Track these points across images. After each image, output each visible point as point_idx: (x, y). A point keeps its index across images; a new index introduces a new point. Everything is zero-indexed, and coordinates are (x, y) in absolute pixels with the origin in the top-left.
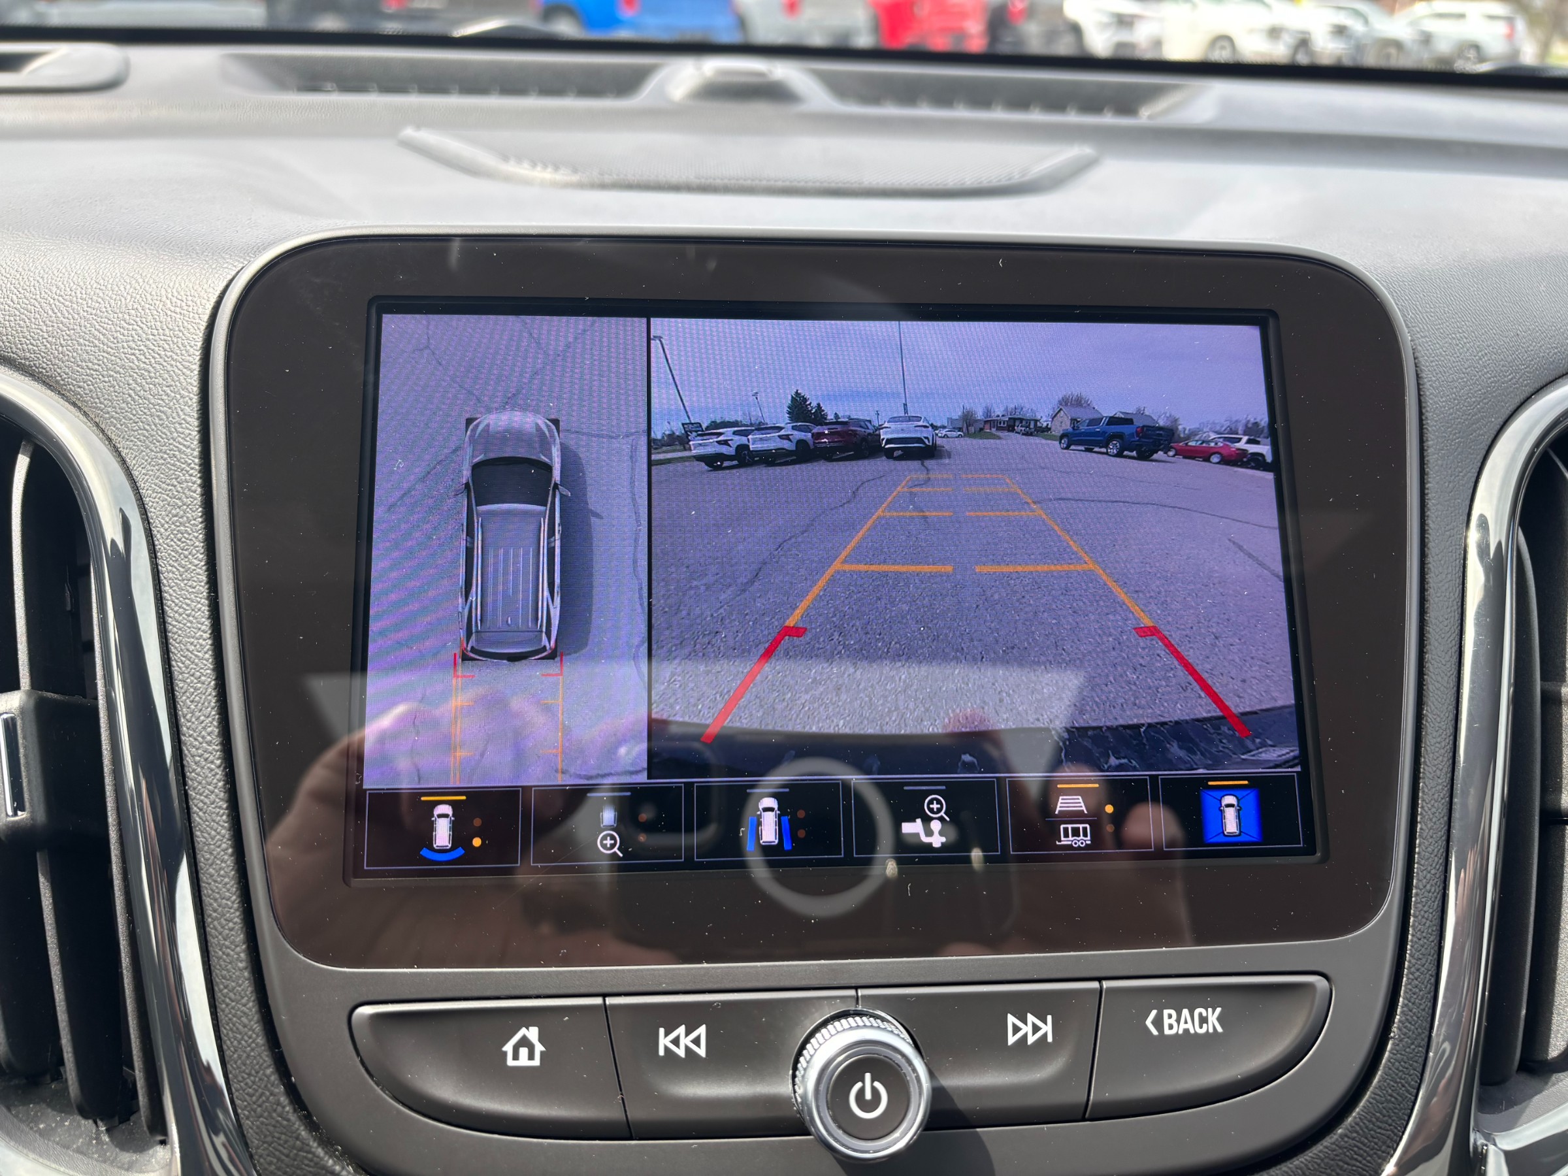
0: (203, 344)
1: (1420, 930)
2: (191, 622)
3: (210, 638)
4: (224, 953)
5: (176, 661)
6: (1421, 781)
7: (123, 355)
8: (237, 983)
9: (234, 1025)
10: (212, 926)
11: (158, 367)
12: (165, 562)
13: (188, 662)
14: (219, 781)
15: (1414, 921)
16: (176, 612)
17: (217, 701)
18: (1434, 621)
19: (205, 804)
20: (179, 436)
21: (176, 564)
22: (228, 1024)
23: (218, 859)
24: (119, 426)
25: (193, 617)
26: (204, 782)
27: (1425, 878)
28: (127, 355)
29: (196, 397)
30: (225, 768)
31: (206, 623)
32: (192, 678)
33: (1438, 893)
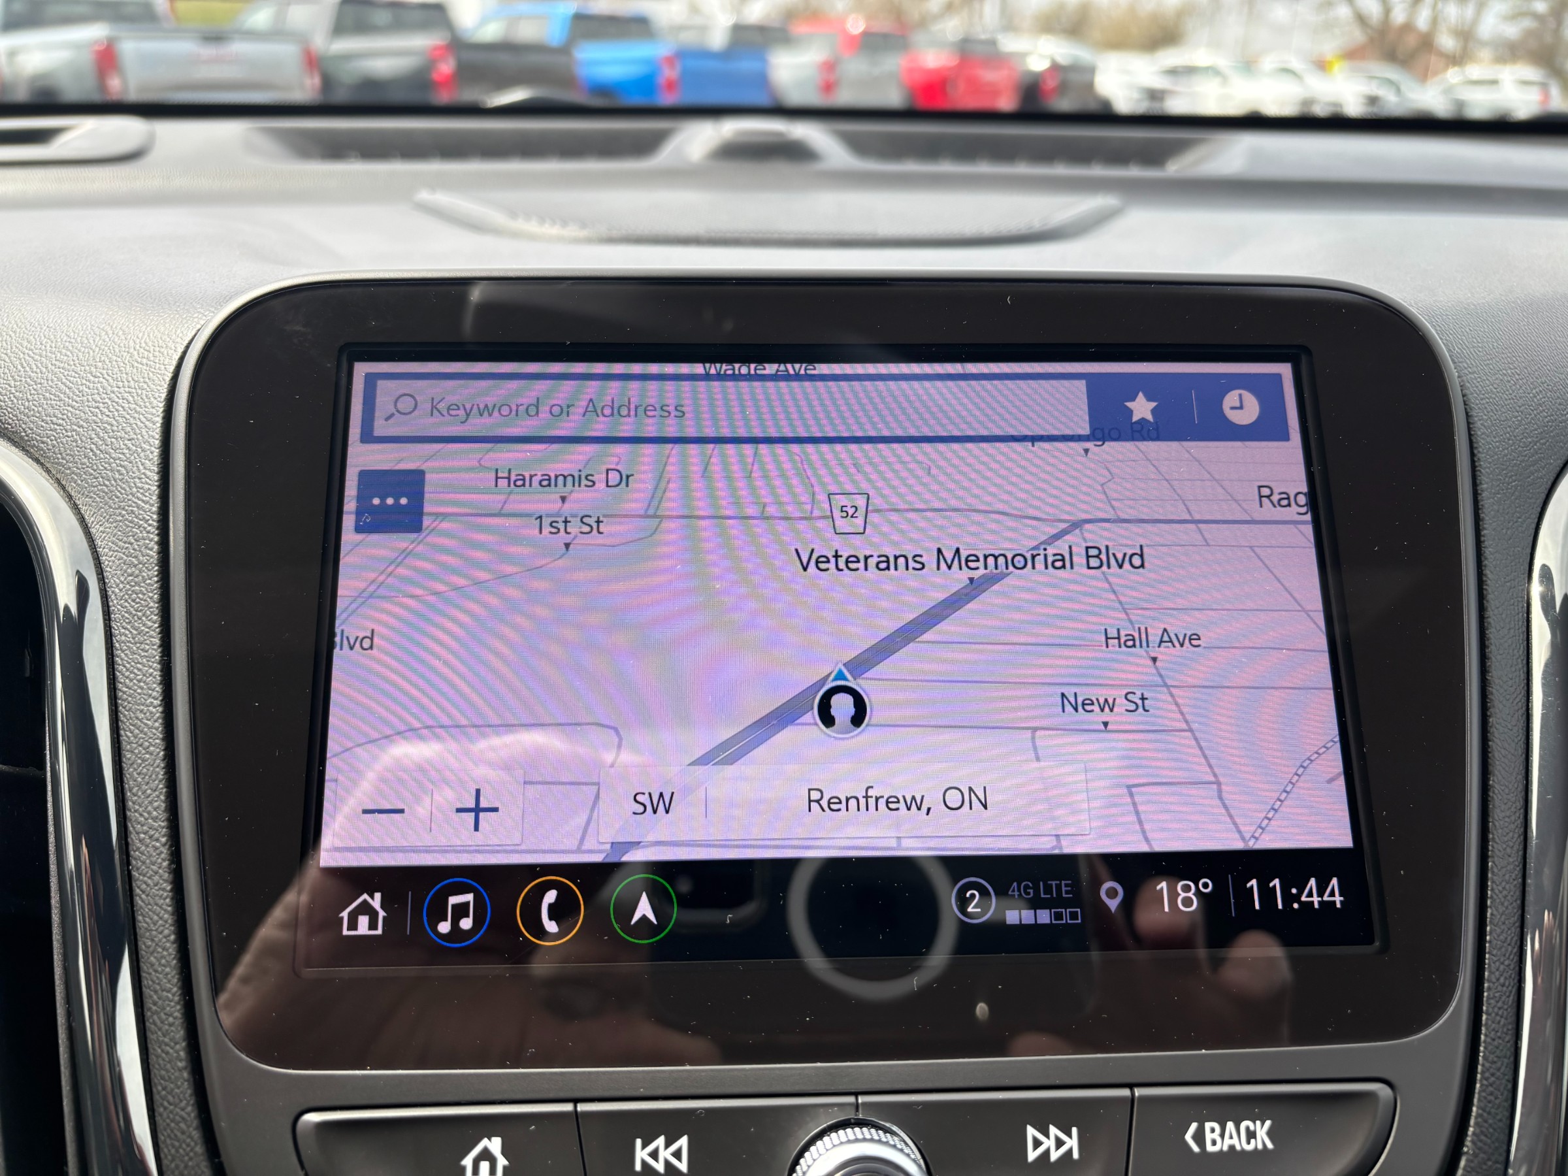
0: (167, 396)
1: (1494, 1030)
2: (142, 688)
3: (160, 705)
4: (163, 1051)
5: (125, 731)
6: (1490, 860)
7: (87, 408)
8: (176, 1085)
9: (172, 1131)
10: (151, 1021)
11: (121, 420)
12: (119, 624)
13: (137, 731)
14: (164, 860)
15: (1487, 1019)
16: (127, 677)
17: (165, 773)
18: (1497, 681)
19: (148, 885)
20: (138, 491)
21: (129, 627)
22: (165, 1130)
23: (159, 946)
24: (79, 482)
25: (144, 682)
26: (148, 861)
27: (1497, 970)
28: (91, 409)
29: (157, 450)
30: (171, 846)
31: (157, 689)
32: (140, 748)
33: (1513, 987)
